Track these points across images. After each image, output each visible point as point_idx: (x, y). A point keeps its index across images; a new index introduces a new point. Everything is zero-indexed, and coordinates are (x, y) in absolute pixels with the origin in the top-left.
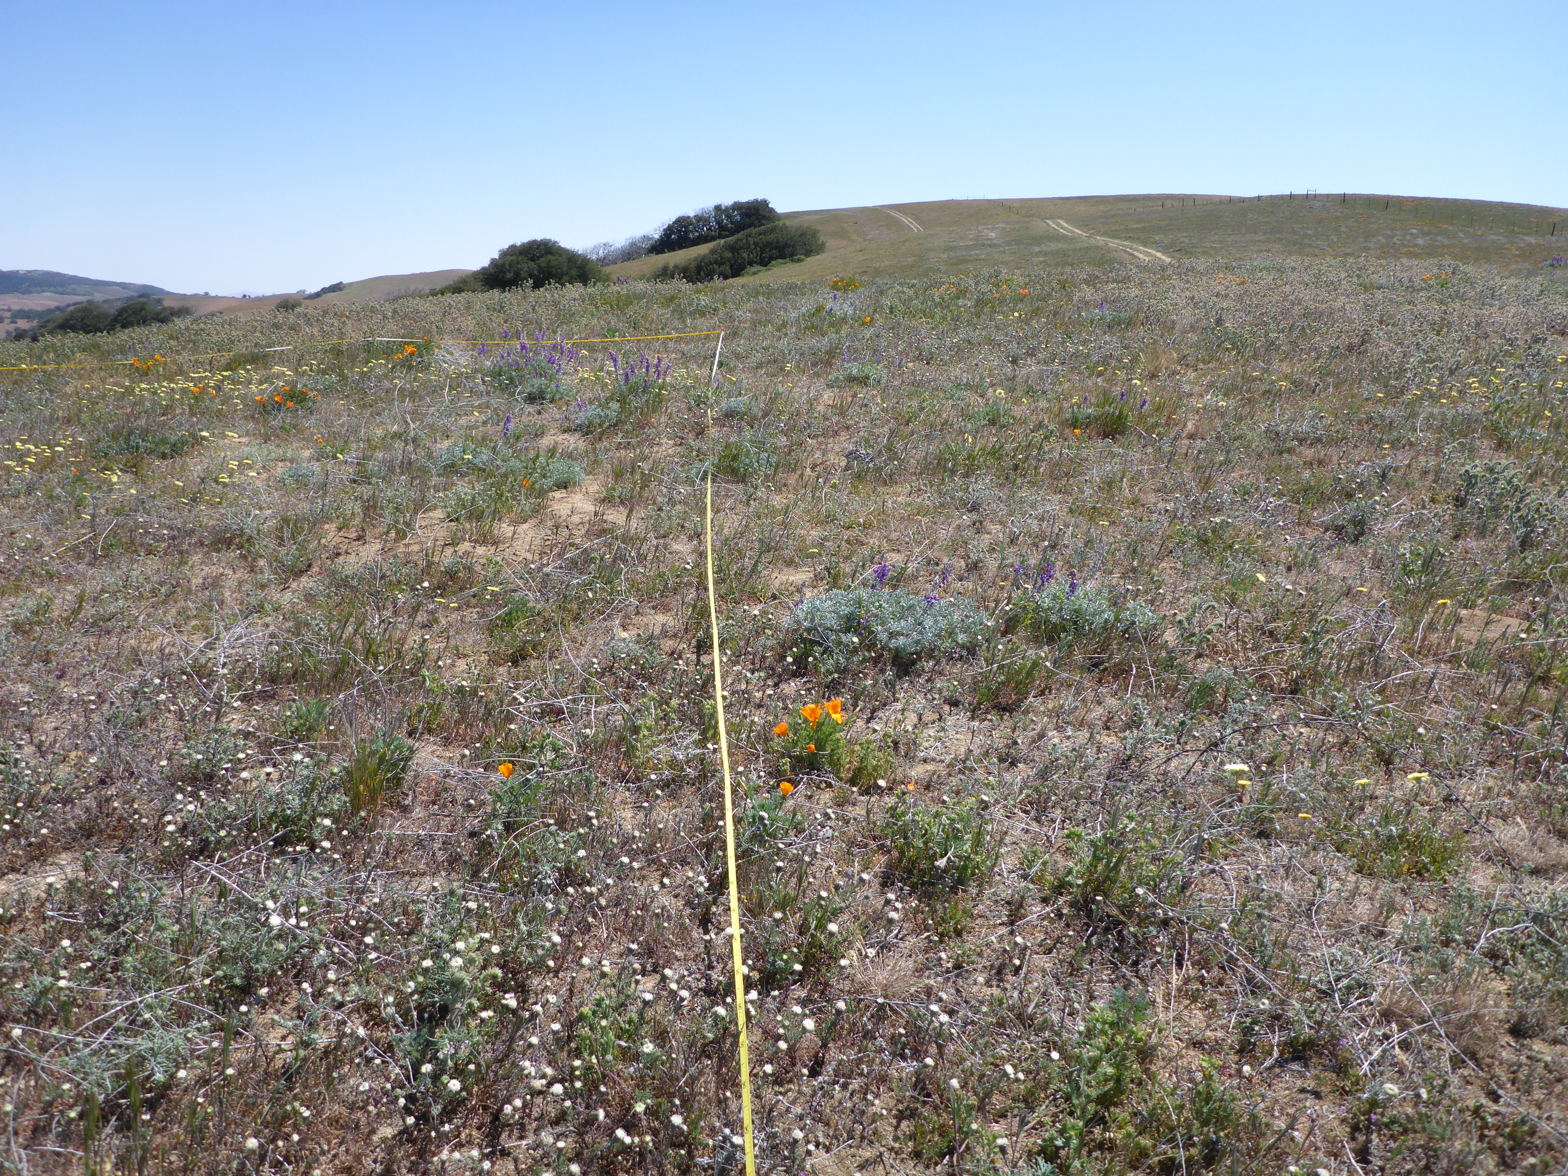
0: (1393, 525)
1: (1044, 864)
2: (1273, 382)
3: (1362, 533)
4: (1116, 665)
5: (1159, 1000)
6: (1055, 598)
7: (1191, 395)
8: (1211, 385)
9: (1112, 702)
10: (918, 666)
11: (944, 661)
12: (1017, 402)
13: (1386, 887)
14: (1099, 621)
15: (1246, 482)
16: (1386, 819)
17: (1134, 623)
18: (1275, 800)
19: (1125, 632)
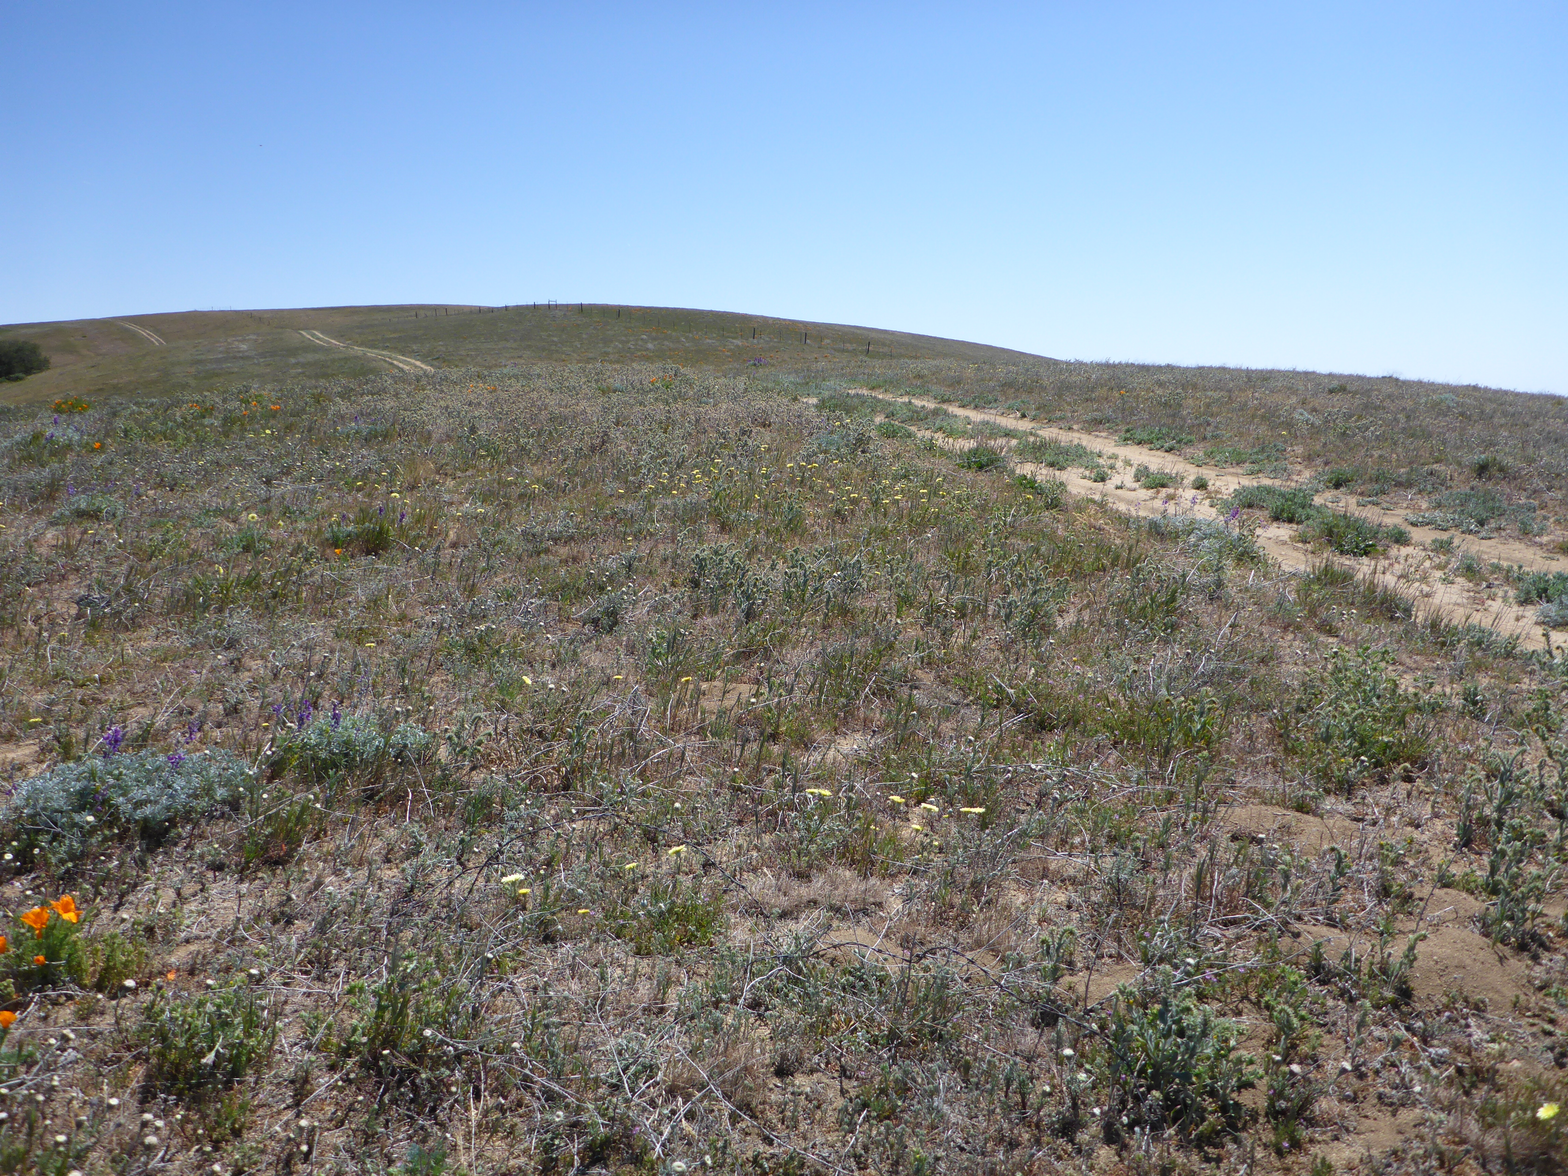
0: (642, 611)
1: (329, 1027)
2: (527, 485)
3: (616, 623)
4: (392, 792)
5: (460, 1142)
6: (321, 733)
7: (452, 503)
8: (470, 492)
9: (392, 833)
10: (173, 834)
11: (203, 822)
12: (273, 525)
13: (660, 962)
14: (369, 749)
15: (509, 586)
16: (656, 897)
17: (405, 746)
18: (557, 899)
19: (397, 757)
